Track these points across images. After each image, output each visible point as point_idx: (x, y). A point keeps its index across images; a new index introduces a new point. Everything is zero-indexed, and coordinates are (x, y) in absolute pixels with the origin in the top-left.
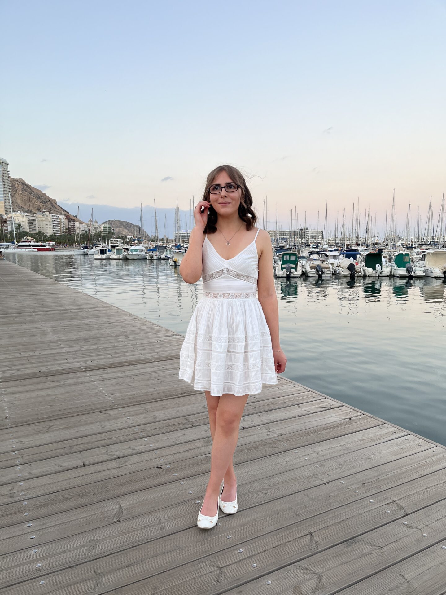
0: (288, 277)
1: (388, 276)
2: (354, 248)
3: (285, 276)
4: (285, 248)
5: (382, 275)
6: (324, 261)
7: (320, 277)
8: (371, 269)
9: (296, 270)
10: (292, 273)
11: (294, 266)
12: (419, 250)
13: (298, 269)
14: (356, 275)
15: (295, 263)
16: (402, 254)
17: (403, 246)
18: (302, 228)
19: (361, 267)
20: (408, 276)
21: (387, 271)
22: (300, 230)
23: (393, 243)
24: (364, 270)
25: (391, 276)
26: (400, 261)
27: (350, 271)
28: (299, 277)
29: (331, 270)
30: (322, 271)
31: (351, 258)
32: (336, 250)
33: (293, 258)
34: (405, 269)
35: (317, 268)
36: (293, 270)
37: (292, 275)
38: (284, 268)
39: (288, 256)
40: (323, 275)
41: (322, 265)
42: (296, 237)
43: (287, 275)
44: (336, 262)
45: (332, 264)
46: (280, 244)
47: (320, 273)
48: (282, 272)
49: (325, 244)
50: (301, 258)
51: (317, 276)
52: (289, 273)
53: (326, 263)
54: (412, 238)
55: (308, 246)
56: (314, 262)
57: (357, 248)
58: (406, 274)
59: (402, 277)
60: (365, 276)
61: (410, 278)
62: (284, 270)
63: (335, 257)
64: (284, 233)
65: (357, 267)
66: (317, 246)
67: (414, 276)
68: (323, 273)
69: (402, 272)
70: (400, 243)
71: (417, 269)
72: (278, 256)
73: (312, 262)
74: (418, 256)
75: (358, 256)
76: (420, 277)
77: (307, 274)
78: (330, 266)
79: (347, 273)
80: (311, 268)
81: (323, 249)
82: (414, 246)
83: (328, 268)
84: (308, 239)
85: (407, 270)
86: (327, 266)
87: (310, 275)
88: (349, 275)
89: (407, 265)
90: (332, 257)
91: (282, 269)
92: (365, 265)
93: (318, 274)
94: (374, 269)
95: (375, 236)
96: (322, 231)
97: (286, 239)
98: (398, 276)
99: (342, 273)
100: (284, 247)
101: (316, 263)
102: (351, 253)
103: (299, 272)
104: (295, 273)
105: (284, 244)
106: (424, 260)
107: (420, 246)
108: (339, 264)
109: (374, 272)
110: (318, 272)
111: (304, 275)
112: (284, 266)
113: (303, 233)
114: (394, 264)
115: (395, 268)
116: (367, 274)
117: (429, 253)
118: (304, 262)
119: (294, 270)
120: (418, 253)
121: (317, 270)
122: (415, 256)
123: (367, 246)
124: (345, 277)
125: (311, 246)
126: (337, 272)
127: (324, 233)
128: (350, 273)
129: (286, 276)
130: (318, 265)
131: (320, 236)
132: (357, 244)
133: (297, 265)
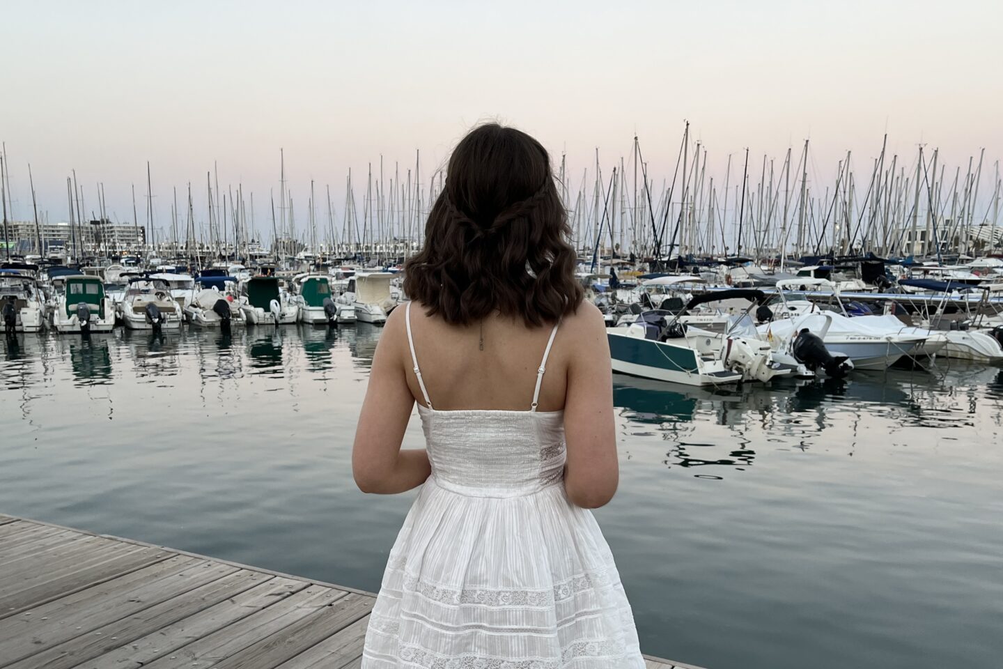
0: (85, 333)
1: (293, 323)
2: (217, 265)
3: (77, 328)
4: (64, 264)
5: (283, 321)
6: (163, 294)
7: (157, 329)
8: (260, 311)
9: (102, 316)
10: (94, 322)
11: (96, 307)
12: (340, 271)
13: (106, 314)
14: (232, 323)
15: (99, 299)
16: (315, 279)
17: (308, 261)
18: (98, 219)
19: (240, 305)
20: (328, 321)
21: (291, 312)
22: (92, 222)
23: (289, 256)
24: (247, 312)
25: (300, 323)
26: (315, 292)
27: (220, 315)
28: (111, 332)
29: (179, 314)
30: (159, 317)
31: (214, 287)
32: (179, 271)
33: (92, 290)
34: (322, 308)
35: (150, 311)
36: (94, 317)
37: (92, 327)
38: (74, 312)
39: (80, 286)
40: (164, 326)
41: (159, 304)
42: (83, 239)
43: (82, 327)
44: (189, 295)
45: (180, 300)
46: (51, 255)
47: (156, 320)
48: (70, 322)
49: (152, 257)
50: (108, 287)
51: (150, 326)
52: (85, 322)
53: (167, 298)
54: (321, 245)
55: (116, 259)
56: (142, 297)
57: (224, 265)
58: (324, 318)
59: (318, 325)
60: (250, 324)
61: (332, 327)
62: (74, 316)
63: (182, 285)
64: (54, 230)
65: (234, 306)
66: (138, 261)
67: (339, 321)
68: (162, 320)
69: (317, 314)
70: (302, 255)
71: (344, 307)
72: (52, 284)
73: (137, 298)
74: (340, 282)
75: (227, 283)
76: (348, 324)
77: (129, 322)
78: (177, 306)
79: (210, 318)
80: (136, 310)
81: (151, 267)
82: (328, 262)
83: (172, 310)
84: (114, 243)
85: (326, 311)
86: (169, 305)
87: (135, 326)
88: (218, 324)
89: (326, 301)
90: (175, 286)
91: (69, 314)
92: (248, 303)
93: (152, 323)
94: (267, 309)
95: (253, 241)
96: (142, 228)
97: (61, 243)
98: (311, 322)
99: (205, 319)
100: (60, 261)
101: (146, 299)
102: (213, 278)
103: (110, 320)
104: (101, 322)
105: (59, 256)
106: (353, 291)
107: (338, 262)
108: (194, 300)
109: (268, 314)
110: (151, 319)
111: (121, 322)
112: (73, 307)
113: (99, 229)
114: (303, 300)
115: (304, 306)
116: (255, 320)
117: (360, 278)
118: (118, 296)
119: (96, 316)
120: (338, 277)
121: (149, 316)
122: (334, 283)
123: (243, 262)
124: (211, 327)
125: (123, 261)
126: (194, 318)
127: (149, 233)
128: (220, 318)
129: (79, 329)
130: (151, 305)
131: (140, 239)
132: (223, 258)
133: (103, 305)
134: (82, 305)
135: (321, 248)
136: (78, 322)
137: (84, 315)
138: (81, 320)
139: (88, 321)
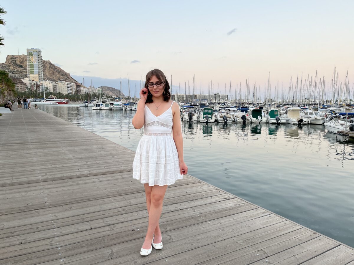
0: (207, 123)
1: (265, 123)
2: (246, 105)
3: (205, 121)
4: (206, 105)
5: (261, 122)
6: (228, 113)
7: (226, 123)
8: (255, 119)
9: (212, 118)
10: (209, 120)
11: (210, 116)
12: (284, 108)
14: (246, 122)
15: (211, 114)
16: (273, 110)
17: (275, 105)
18: (216, 93)
19: (249, 117)
20: (277, 123)
21: (264, 120)
22: (215, 94)
23: (269, 103)
24: (251, 119)
25: (267, 123)
26: (273, 114)
27: (243, 119)
28: (213, 123)
29: (232, 119)
30: (227, 119)
31: (244, 112)
32: (235, 107)
33: (210, 111)
34: (275, 119)
35: (224, 118)
36: (210, 119)
37: (209, 121)
38: (205, 117)
39: (207, 110)
40: (227, 122)
41: (227, 116)
42: (212, 98)
43: (206, 121)
44: (235, 114)
45: (233, 115)
46: (203, 103)
47: (226, 120)
48: (203, 120)
49: (229, 103)
50: (214, 111)
51: (224, 122)
52: (207, 120)
53: (229, 114)
54: (280, 100)
55: (219, 104)
56: (222, 114)
57: (248, 106)
58: (275, 122)
59: (273, 124)
60: (251, 123)
61: (278, 124)
62: (205, 118)
64: (205, 96)
65: (247, 117)
66: (225, 104)
67: (280, 123)
68: (227, 120)
69: (273, 120)
70: (273, 103)
71: (282, 119)
72: (201, 110)
73: (221, 114)
74: (283, 111)
75: (248, 110)
76: (283, 124)
77: (218, 121)
78: (232, 116)
79: (241, 120)
80: (220, 117)
81: (228, 106)
82: (281, 105)
83: (230, 118)
84: (220, 100)
85: (276, 120)
86: (229, 116)
87: (220, 121)
88: (242, 122)
89: (276, 117)
90: (233, 111)
91: (204, 117)
92: (252, 116)
93: (224, 121)
94: (257, 118)
95: (258, 99)
96: (228, 96)
97: (207, 100)
98: (271, 123)
99: (238, 120)
100: (205, 104)
101: (223, 114)
102: (244, 109)
103: (213, 120)
104: (211, 120)
105: (205, 103)
106: (287, 114)
107: (285, 105)
108: (236, 115)
109: (257, 120)
110: (224, 120)
111: (216, 121)
112: (204, 116)
113: (216, 96)
114: (269, 116)
115: (269, 118)
116: (253, 122)
117: (289, 110)
118: (216, 113)
119: (210, 118)
120: (283, 110)
121: (224, 119)
122: (282, 111)
123: (254, 105)
124: (240, 123)
125: (221, 104)
126: (236, 120)
127: (229, 97)
128: (243, 120)
129: (205, 122)
130: (225, 116)
131: (226, 98)
132: (248, 104)
133: (212, 116)
134: (207, 115)
135: (279, 101)
136: (205, 120)
137: (207, 118)
138: (206, 119)
139: (208, 120)
